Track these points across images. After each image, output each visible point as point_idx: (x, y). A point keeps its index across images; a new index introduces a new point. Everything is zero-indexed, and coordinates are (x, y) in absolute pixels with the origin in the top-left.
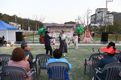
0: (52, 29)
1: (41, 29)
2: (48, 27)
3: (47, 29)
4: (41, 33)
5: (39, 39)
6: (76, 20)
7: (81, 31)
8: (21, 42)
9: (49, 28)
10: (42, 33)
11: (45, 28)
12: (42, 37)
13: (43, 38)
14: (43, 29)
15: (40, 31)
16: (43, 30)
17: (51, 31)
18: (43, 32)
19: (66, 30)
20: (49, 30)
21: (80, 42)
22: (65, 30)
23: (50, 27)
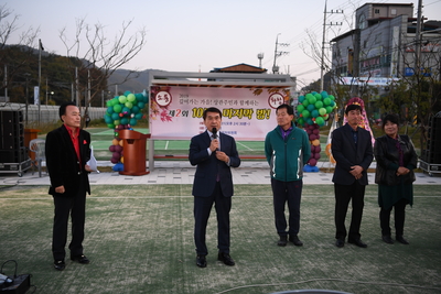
0: (177, 99)
1: (121, 98)
2: (157, 88)
3: (153, 96)
4: (123, 121)
5: (113, 149)
6: (260, 58)
7: (323, 111)
8: (13, 165)
9: (162, 94)
10: (127, 116)
11: (144, 93)
12: (130, 141)
13: (131, 147)
14: (131, 97)
15: (116, 108)
16: (135, 103)
17: (171, 108)
18: (131, 111)
19: (250, 106)
20: (163, 103)
21: (319, 164)
22: (245, 106)
23: (168, 88)
